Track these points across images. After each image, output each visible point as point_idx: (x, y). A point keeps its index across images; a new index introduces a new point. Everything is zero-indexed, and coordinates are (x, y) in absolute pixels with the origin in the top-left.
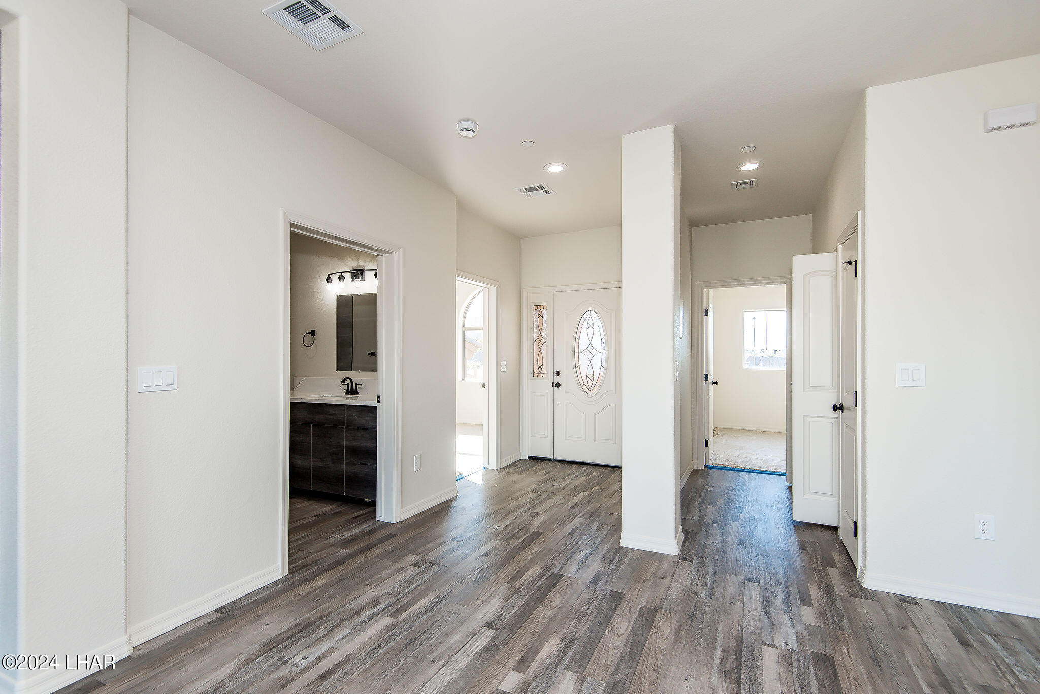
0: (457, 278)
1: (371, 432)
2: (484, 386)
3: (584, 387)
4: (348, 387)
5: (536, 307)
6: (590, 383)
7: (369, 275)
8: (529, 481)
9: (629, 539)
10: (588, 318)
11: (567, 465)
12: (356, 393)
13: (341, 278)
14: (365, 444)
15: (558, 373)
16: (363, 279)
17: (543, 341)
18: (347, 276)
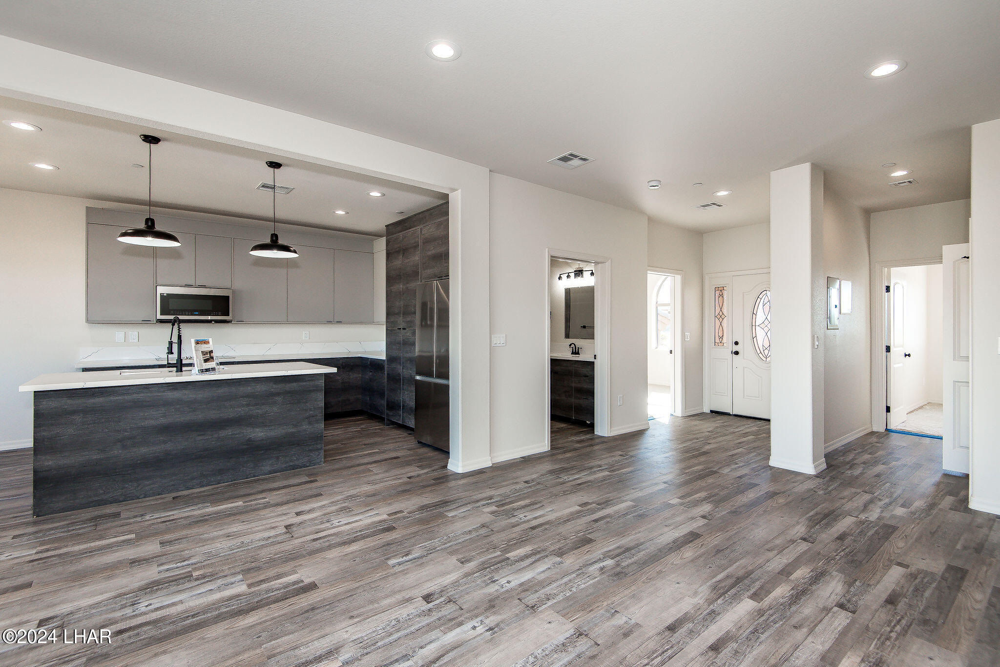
0: (648, 272)
1: (591, 379)
2: (671, 352)
3: (760, 355)
4: (573, 349)
5: (717, 289)
6: (766, 352)
7: (587, 274)
8: (708, 426)
9: (776, 461)
10: (764, 296)
11: (745, 419)
12: (578, 353)
13: (568, 277)
14: (585, 386)
15: (736, 343)
16: (582, 277)
17: (723, 316)
18: (572, 275)
